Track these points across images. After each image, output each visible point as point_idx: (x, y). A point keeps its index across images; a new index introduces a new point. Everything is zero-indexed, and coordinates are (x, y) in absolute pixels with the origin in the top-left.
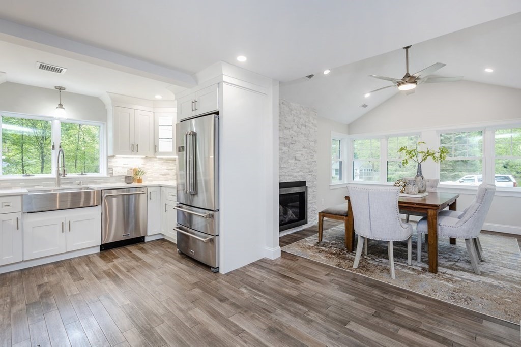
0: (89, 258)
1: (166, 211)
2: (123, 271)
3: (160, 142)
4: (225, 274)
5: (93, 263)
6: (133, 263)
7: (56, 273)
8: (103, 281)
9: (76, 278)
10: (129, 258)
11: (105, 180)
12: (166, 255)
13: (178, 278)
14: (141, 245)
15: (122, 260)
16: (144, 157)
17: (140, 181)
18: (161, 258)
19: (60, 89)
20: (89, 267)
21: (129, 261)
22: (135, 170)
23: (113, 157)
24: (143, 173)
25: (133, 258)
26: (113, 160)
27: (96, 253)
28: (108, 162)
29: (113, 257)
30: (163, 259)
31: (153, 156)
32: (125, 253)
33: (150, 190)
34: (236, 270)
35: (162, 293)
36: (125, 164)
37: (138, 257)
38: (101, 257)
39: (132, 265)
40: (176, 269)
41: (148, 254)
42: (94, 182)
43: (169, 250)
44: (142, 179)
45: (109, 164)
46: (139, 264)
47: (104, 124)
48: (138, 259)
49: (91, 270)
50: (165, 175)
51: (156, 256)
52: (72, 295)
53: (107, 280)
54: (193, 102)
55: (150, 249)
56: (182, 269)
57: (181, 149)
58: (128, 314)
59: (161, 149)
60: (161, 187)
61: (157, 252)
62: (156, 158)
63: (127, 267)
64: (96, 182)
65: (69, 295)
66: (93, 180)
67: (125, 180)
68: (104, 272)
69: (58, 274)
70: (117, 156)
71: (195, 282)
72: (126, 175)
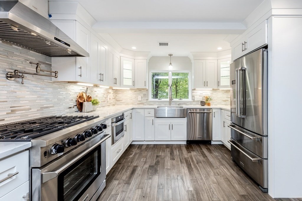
0: (180, 146)
1: (224, 126)
2: (194, 162)
3: (221, 79)
4: (275, 199)
5: (182, 151)
6: (201, 158)
7: (165, 151)
8: (183, 165)
9: (171, 157)
10: (199, 154)
11: (190, 103)
12: (223, 159)
13: (229, 183)
14: (208, 146)
15: (196, 154)
16: (212, 89)
17: (209, 104)
18: (219, 159)
19: (171, 55)
20: (179, 152)
21: (199, 156)
22: (206, 97)
23: (195, 89)
24: (211, 99)
25: (202, 154)
26: (195, 91)
27: (185, 145)
28: (192, 93)
29: (192, 150)
30: (220, 162)
31: (217, 88)
32: (198, 149)
33: (214, 111)
34: (288, 198)
35: (215, 193)
36: (201, 93)
37: (205, 154)
38: (186, 148)
39: (201, 159)
40: (229, 174)
41: (211, 154)
42: (185, 104)
43: (225, 155)
44: (210, 103)
45: (193, 94)
46: (204, 160)
47: (190, 71)
48: (204, 156)
49: (179, 155)
50: (225, 101)
51: (216, 157)
52: (167, 168)
53: (185, 165)
54: (243, 44)
55: (213, 151)
56: (233, 176)
57: (233, 82)
58: (189, 199)
59: (222, 84)
60: (222, 109)
61: (217, 154)
62: (219, 90)
63: (197, 159)
64: (186, 104)
65: (166, 168)
66: (185, 103)
67: (201, 104)
68: (185, 158)
69: (166, 152)
70: (196, 89)
71: (243, 194)
72: (202, 100)
